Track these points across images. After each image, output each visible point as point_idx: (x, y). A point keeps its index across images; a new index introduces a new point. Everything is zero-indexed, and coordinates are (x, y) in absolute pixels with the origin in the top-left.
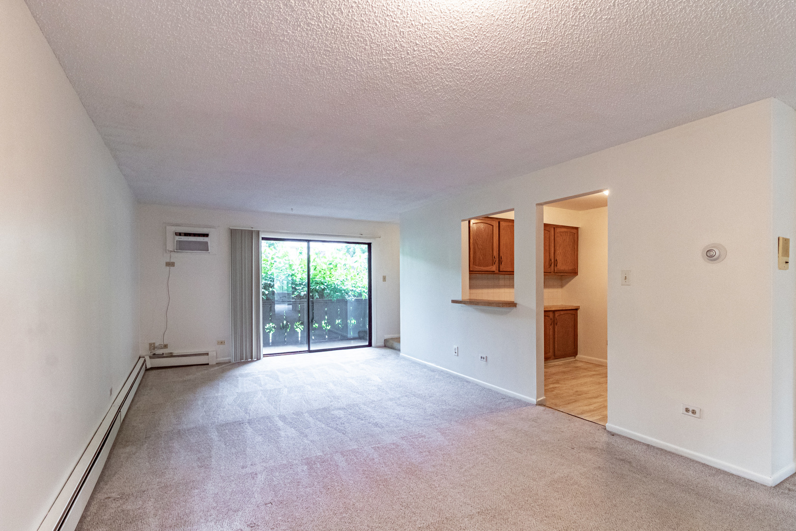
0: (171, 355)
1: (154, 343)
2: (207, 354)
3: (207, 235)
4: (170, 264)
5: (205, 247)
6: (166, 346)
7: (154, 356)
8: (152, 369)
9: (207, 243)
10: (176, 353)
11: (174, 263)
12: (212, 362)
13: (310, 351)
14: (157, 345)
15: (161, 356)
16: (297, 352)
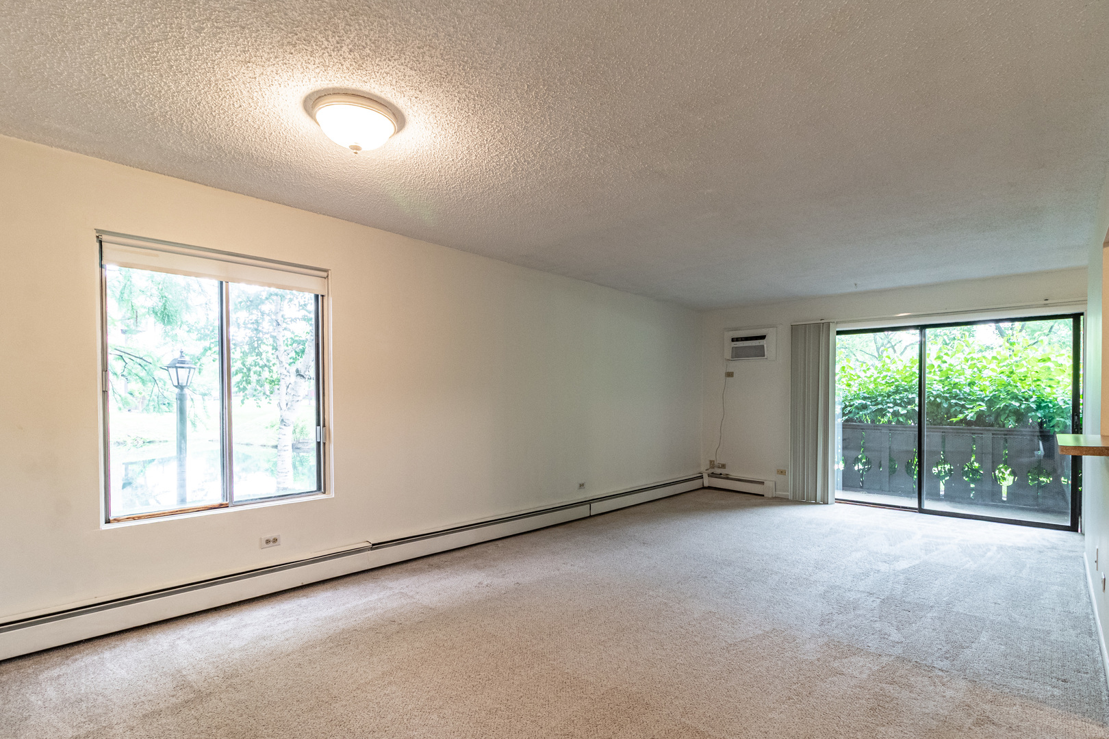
0: (727, 478)
1: (714, 461)
2: (762, 483)
3: (763, 337)
4: (730, 375)
5: (760, 352)
6: (723, 466)
7: (712, 475)
8: (709, 488)
9: (763, 346)
10: (734, 474)
11: (733, 373)
12: (768, 494)
13: (921, 510)
14: (716, 463)
15: (719, 476)
16: (899, 507)
